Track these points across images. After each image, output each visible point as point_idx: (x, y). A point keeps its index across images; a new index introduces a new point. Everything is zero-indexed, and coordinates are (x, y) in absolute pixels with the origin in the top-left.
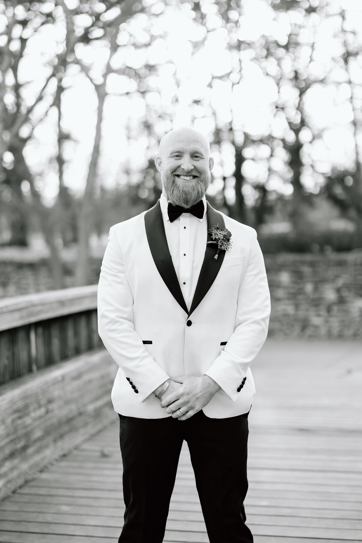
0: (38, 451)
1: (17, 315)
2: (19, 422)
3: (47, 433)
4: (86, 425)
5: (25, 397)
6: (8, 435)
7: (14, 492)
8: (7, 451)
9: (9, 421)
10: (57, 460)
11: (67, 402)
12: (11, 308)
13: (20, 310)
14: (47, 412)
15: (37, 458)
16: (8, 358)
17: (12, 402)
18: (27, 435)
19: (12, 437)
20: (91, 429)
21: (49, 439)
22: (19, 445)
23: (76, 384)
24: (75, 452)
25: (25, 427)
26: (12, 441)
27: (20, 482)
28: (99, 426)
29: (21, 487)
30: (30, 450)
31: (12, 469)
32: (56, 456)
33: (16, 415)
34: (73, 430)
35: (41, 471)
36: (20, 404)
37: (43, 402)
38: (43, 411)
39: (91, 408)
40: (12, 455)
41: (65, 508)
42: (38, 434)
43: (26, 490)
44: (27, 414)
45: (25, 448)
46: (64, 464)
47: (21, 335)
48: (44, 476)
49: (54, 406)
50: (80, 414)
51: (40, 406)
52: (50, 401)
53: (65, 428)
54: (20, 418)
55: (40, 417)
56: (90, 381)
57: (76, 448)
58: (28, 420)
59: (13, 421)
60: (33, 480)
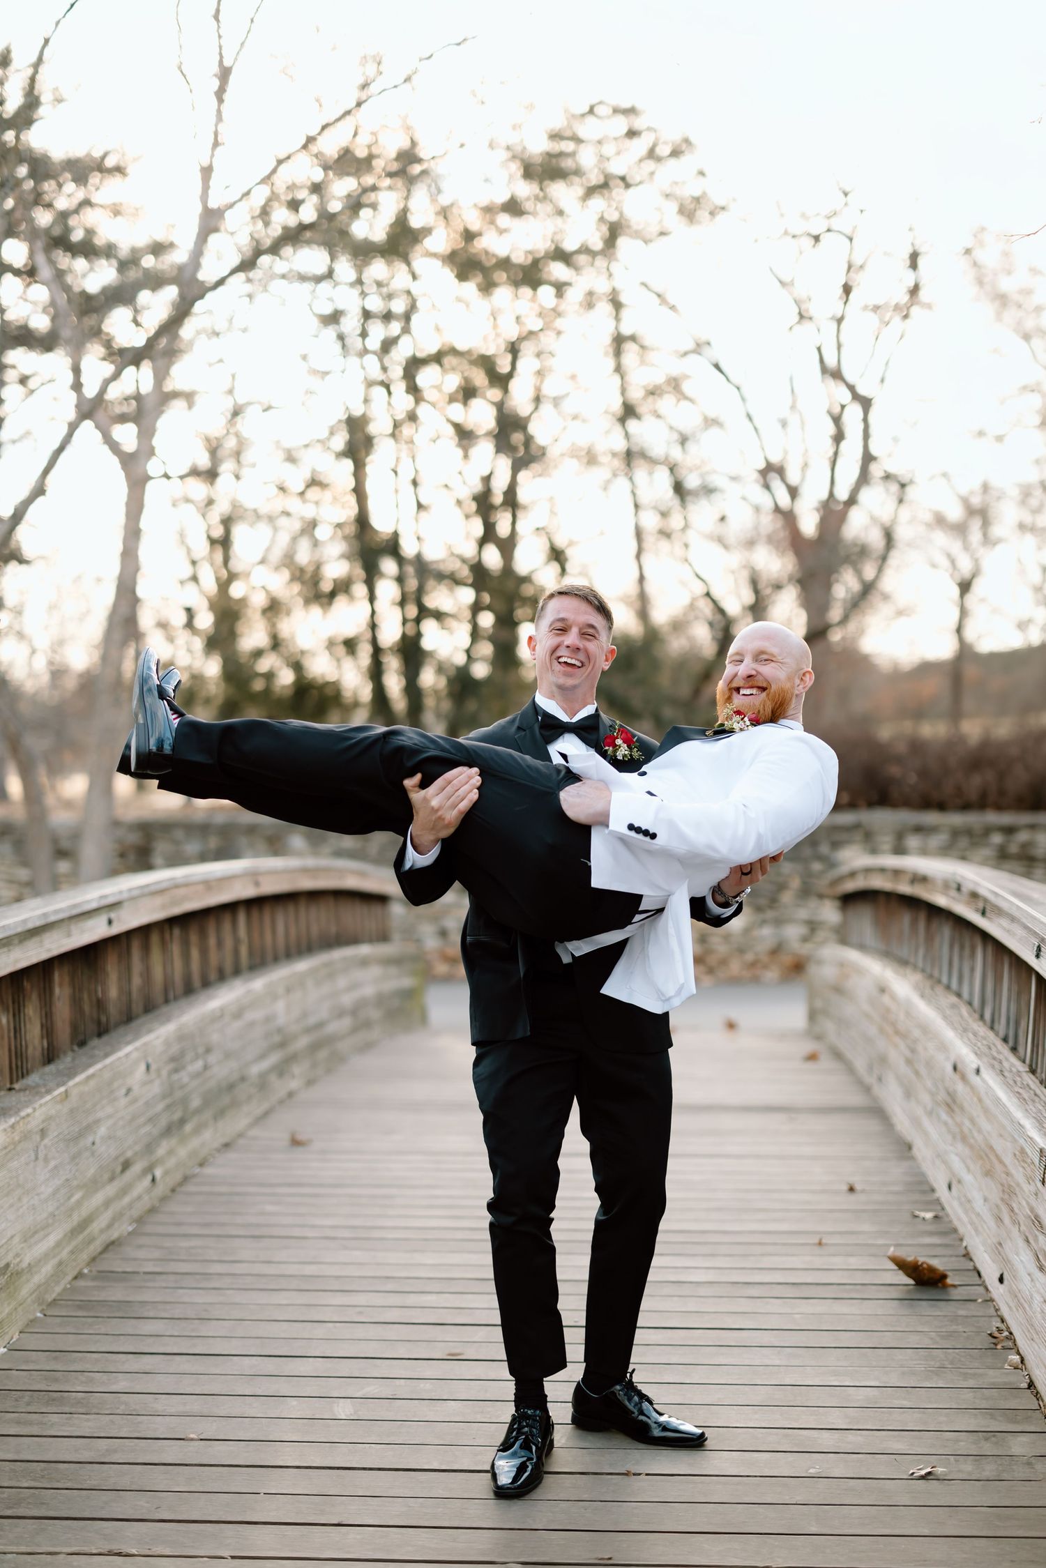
0: (197, 1131)
1: (158, 901)
2: (175, 1077)
3: (206, 1103)
4: (250, 1098)
5: (181, 1037)
6: (164, 1097)
7: (173, 1190)
8: (163, 1122)
9: (164, 1073)
10: (218, 1150)
11: (228, 1055)
12: (153, 888)
13: (161, 892)
14: (206, 1067)
15: (195, 1143)
16: (141, 975)
17: (167, 1043)
18: (185, 1101)
19: (168, 1101)
20: (256, 1108)
21: (207, 1115)
22: (177, 1116)
23: (237, 1025)
24: (241, 1141)
25: (182, 1087)
26: (168, 1107)
27: (178, 1177)
28: (265, 1106)
29: (181, 1184)
30: (188, 1128)
31: (171, 1152)
32: (216, 1144)
33: (172, 1066)
34: (235, 1104)
35: (201, 1165)
36: (175, 1049)
37: (201, 1050)
38: (199, 1064)
39: (255, 1070)
40: (168, 1131)
41: (269, 1208)
42: (196, 1102)
43: (190, 1188)
44: (183, 1068)
45: (182, 1121)
46: (231, 1155)
47: (155, 938)
48: (208, 1170)
49: (212, 1059)
50: (243, 1079)
51: (197, 1057)
52: (208, 1050)
53: (226, 1100)
54: (176, 1071)
55: (197, 1075)
56: (252, 1024)
57: (240, 1135)
58: (184, 1076)
59: (169, 1074)
60: (194, 1176)
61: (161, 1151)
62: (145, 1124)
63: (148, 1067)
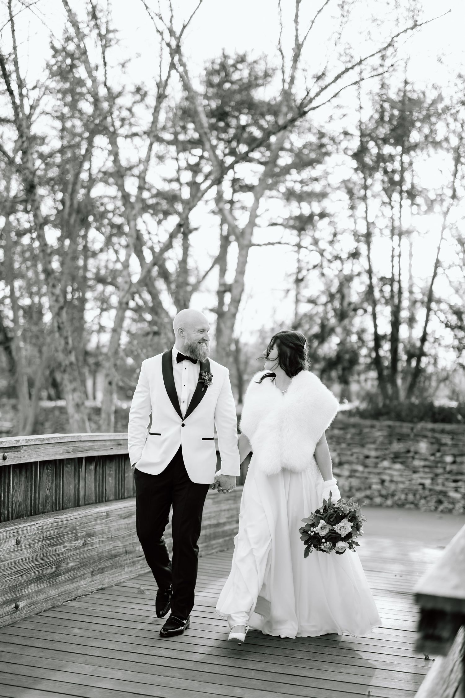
2: (50, 549)
7: (38, 614)
10: (93, 592)
13: (64, 444)
18: (59, 563)
19: (39, 562)
21: (85, 571)
22: (49, 571)
24: (116, 588)
25: (57, 555)
26: (39, 566)
29: (46, 610)
30: (62, 578)
31: (38, 592)
33: (46, 542)
35: (72, 600)
36: (53, 532)
37: (81, 535)
38: (80, 542)
40: (39, 579)
41: (75, 631)
42: (73, 564)
43: (49, 614)
44: (60, 544)
45: (55, 575)
46: (98, 595)
49: (95, 540)
51: (76, 538)
53: (107, 563)
54: (52, 545)
55: (76, 549)
57: (118, 583)
58: (60, 549)
59: (43, 547)
60: (61, 607)
61: (26, 591)
62: (10, 575)
63: (18, 543)
